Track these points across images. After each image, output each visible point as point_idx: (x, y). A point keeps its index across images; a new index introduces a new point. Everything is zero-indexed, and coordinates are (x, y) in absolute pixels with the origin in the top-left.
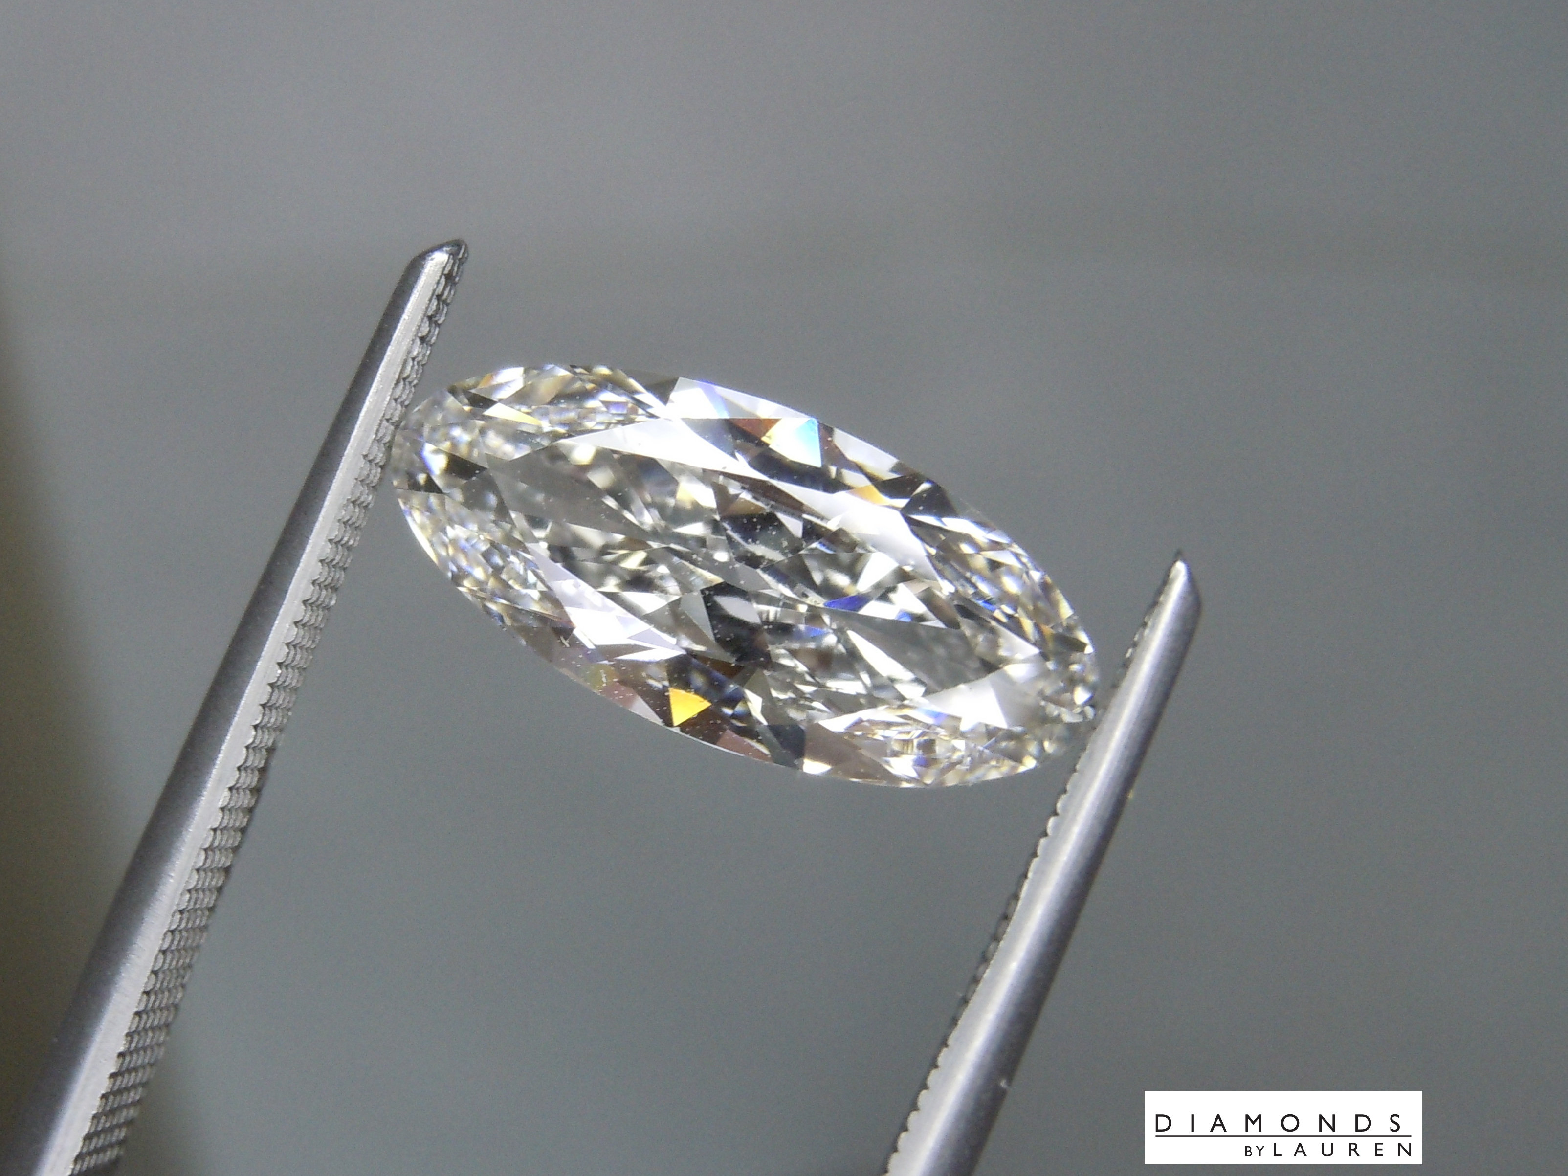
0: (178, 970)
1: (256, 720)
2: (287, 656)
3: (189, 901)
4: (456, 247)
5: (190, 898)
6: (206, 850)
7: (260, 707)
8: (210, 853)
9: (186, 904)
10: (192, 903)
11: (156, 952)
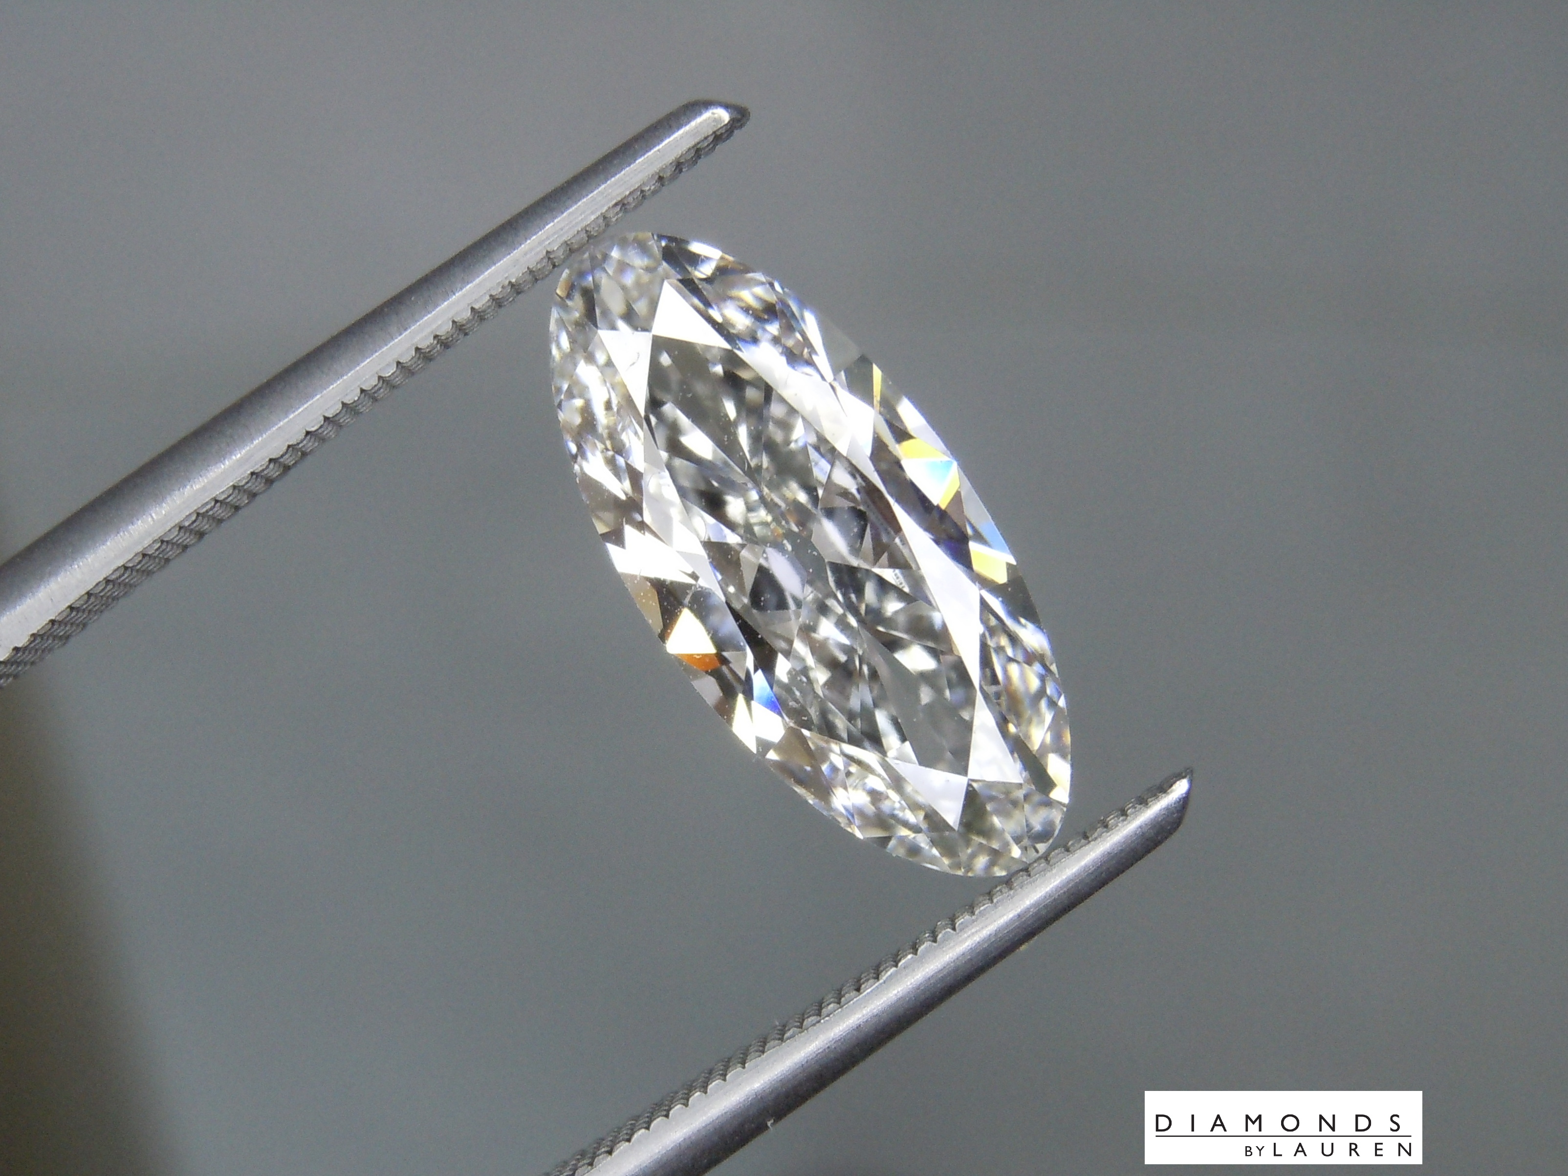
0: (108, 598)
1: (313, 427)
2: (372, 388)
3: (157, 550)
4: (740, 117)
5: (159, 548)
6: (198, 514)
7: (322, 418)
8: (200, 518)
9: (153, 551)
10: (157, 553)
11: (101, 579)
